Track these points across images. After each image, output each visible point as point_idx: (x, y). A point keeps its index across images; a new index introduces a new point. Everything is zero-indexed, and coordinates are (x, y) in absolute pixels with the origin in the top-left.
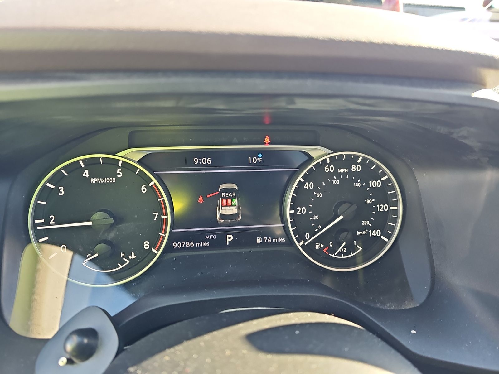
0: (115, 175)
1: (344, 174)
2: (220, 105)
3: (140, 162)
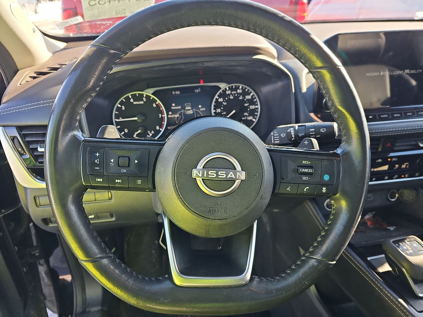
0: (143, 100)
1: (235, 94)
2: (183, 67)
3: (152, 94)
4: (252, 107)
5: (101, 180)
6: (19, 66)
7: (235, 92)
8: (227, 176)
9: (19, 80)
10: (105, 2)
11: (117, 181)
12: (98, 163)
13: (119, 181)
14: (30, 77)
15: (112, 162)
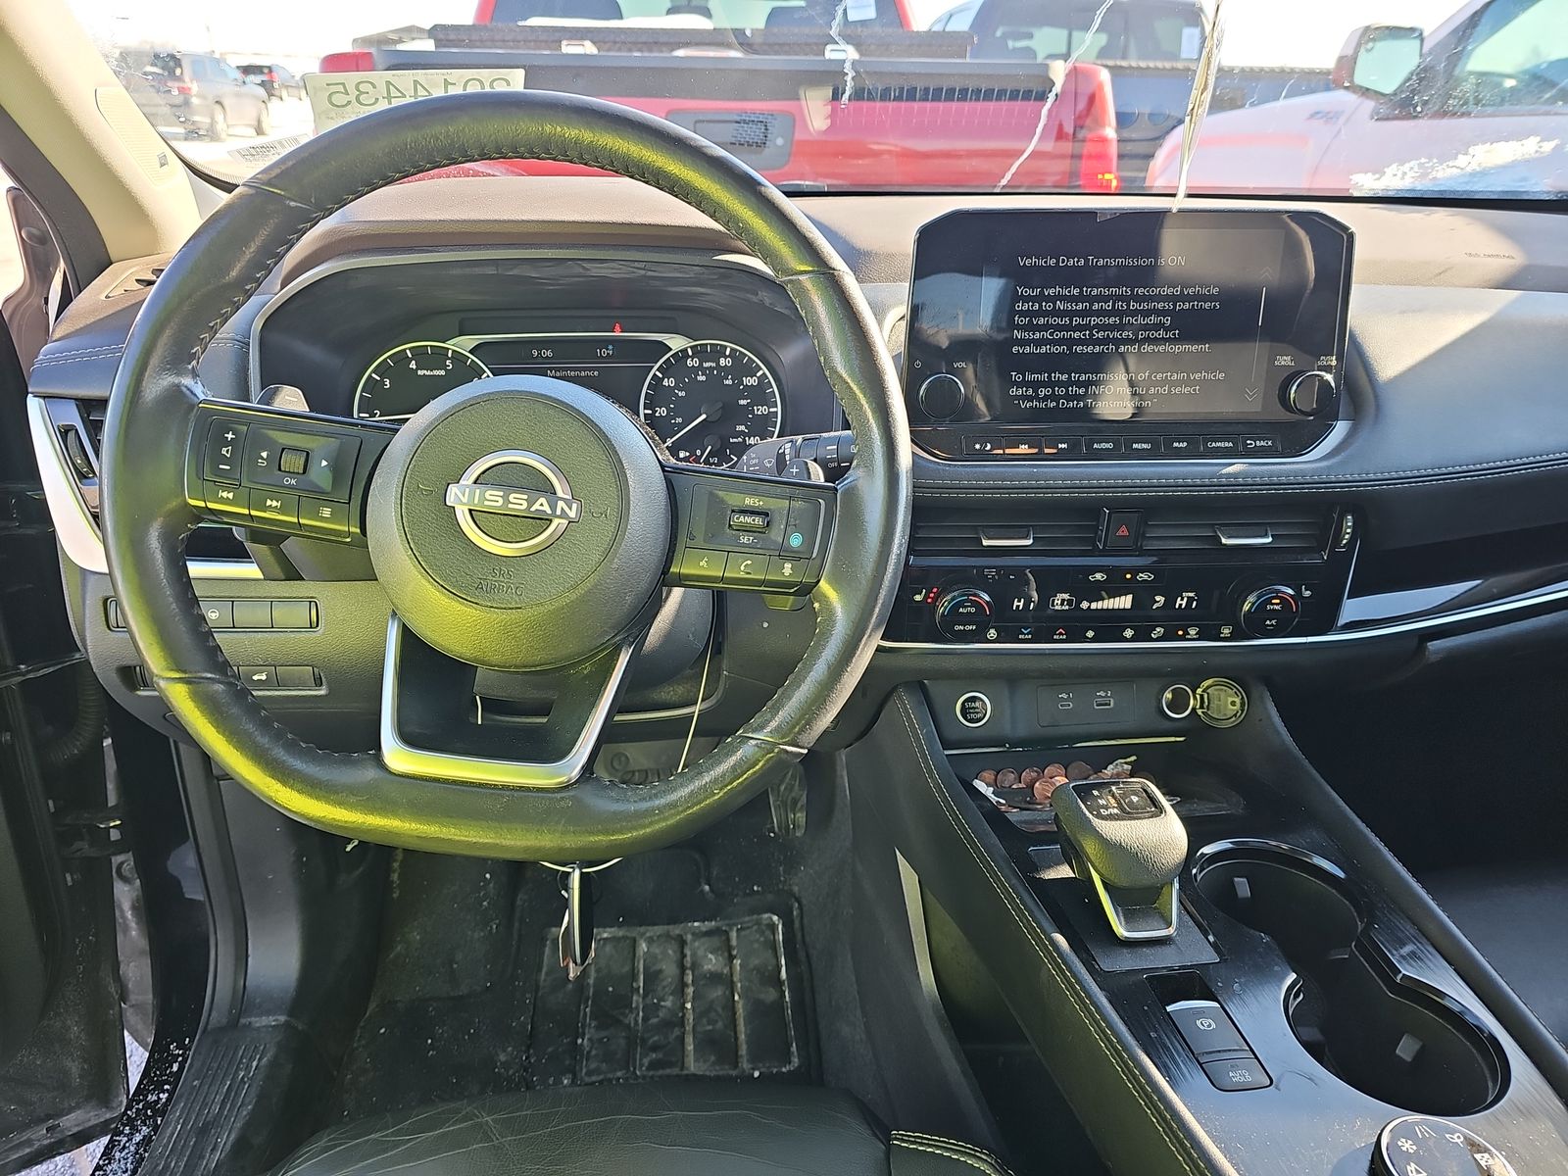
0: (445, 366)
1: (711, 369)
3: (470, 352)
4: (761, 410)
5: (231, 496)
6: (113, 253)
7: (714, 365)
8: (530, 506)
9: (109, 285)
10: (377, 99)
11: (269, 502)
12: (228, 456)
13: (275, 503)
14: (137, 280)
15: (262, 458)
